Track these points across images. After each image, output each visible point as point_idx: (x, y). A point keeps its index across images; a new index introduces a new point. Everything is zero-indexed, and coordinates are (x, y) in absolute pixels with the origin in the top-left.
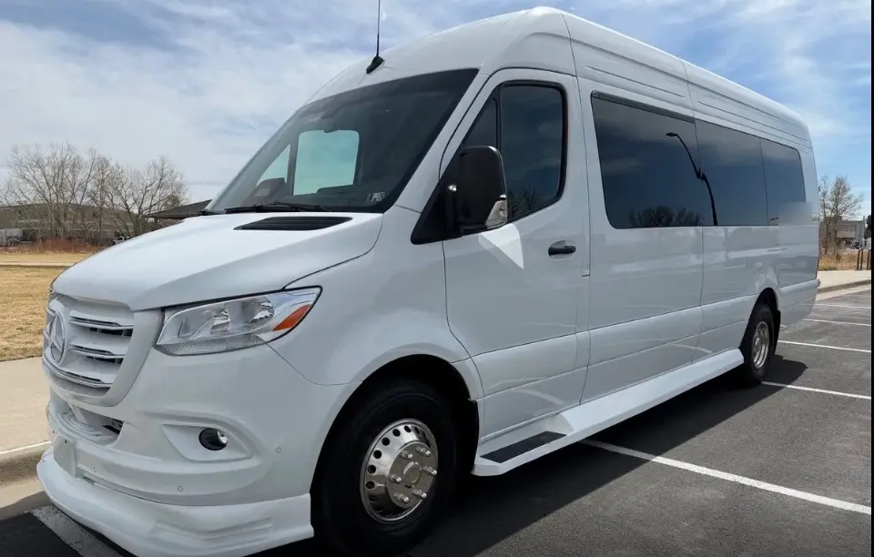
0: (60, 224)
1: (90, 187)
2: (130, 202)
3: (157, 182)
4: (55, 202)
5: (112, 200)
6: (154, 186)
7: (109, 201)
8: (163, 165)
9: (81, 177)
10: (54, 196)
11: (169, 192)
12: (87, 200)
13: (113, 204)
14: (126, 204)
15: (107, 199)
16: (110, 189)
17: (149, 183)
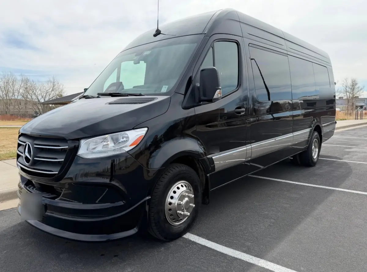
0: (7, 108)
1: (21, 91)
2: (40, 97)
3: (52, 89)
4: (5, 98)
5: (32, 97)
6: (50, 90)
7: (30, 97)
8: (54, 80)
9: (17, 87)
10: (5, 96)
11: (57, 93)
12: (20, 97)
13: (32, 99)
14: (38, 98)
15: (29, 97)
16: (31, 92)
17: (48, 89)
